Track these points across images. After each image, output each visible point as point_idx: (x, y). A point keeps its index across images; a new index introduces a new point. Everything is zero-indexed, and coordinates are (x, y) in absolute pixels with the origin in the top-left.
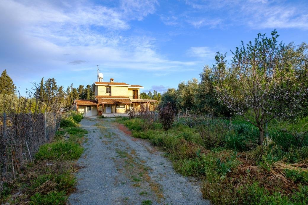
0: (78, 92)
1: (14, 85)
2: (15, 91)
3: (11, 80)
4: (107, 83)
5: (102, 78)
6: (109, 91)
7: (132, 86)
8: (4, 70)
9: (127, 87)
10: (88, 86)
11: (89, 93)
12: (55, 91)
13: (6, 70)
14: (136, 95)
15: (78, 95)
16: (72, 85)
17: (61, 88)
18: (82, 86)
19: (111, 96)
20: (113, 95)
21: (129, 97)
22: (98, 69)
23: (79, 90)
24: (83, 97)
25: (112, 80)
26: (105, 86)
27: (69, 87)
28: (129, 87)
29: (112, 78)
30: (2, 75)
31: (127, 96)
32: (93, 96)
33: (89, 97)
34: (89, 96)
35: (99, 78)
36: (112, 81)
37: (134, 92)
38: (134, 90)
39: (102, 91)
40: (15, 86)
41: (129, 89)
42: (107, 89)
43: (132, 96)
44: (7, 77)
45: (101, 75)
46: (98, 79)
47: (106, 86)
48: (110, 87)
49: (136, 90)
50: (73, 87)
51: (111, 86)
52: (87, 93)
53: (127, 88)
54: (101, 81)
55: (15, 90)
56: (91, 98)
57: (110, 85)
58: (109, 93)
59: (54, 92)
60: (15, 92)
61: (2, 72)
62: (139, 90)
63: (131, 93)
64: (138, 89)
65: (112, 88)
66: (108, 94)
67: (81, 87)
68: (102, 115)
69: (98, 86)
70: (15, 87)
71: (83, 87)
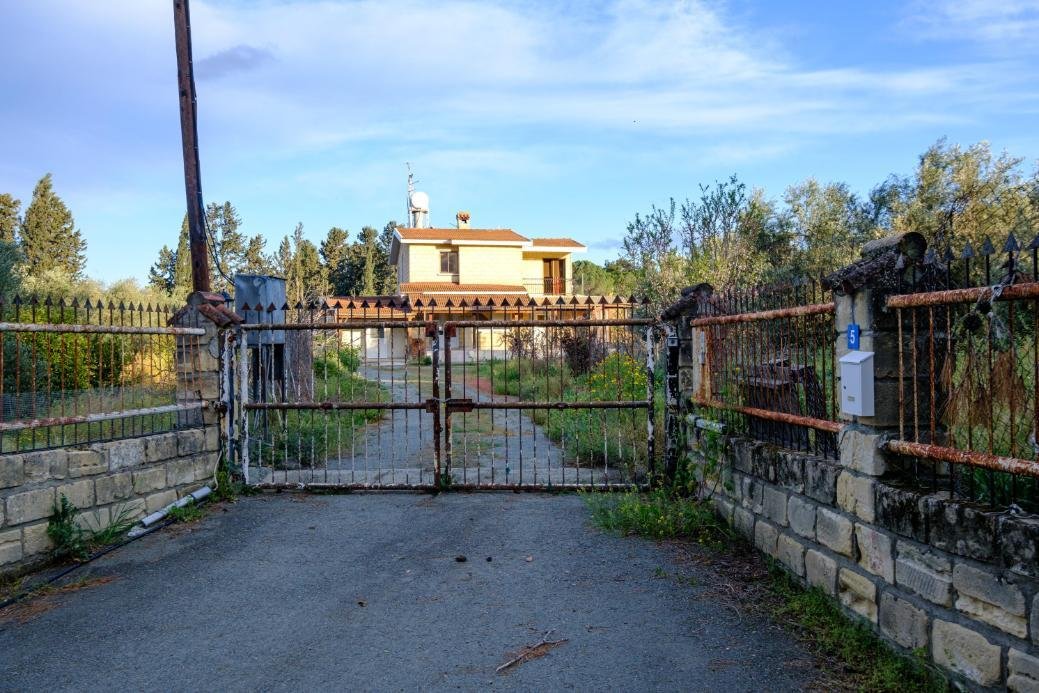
0: (322, 261)
1: (77, 234)
2: (81, 257)
3: (68, 216)
4: (446, 231)
5: (425, 212)
6: (450, 264)
7: (537, 242)
8: (42, 176)
9: (520, 247)
10: (366, 235)
11: (370, 266)
12: (235, 259)
13: (48, 176)
14: (556, 279)
15: (325, 272)
16: (298, 232)
17: (256, 243)
18: (340, 231)
19: (458, 283)
20: (465, 278)
21: (526, 287)
22: (411, 176)
23: (327, 250)
24: (346, 280)
25: (465, 219)
26: (434, 247)
27: (286, 238)
28: (529, 247)
29: (465, 212)
30: (35, 194)
31: (520, 283)
32: (388, 281)
33: (371, 284)
34: (370, 277)
35: (414, 212)
36: (463, 225)
37: (550, 267)
38: (547, 261)
39: (423, 266)
40: (81, 239)
41: (527, 256)
42: (444, 256)
43: (542, 282)
44: (55, 203)
45: (421, 200)
46: (411, 214)
47: (439, 246)
48: (455, 249)
49: (555, 259)
50: (304, 237)
51: (457, 246)
52: (363, 264)
53: (518, 253)
54: (420, 226)
55: (80, 253)
56: (379, 288)
57: (454, 242)
58: (451, 271)
59: (231, 264)
60: (81, 261)
61: (36, 183)
62: (567, 257)
63: (537, 269)
64: (567, 253)
65: (462, 251)
66: (448, 278)
67: (336, 235)
68: (423, 354)
69: (411, 247)
70: (83, 244)
71: (345, 235)
